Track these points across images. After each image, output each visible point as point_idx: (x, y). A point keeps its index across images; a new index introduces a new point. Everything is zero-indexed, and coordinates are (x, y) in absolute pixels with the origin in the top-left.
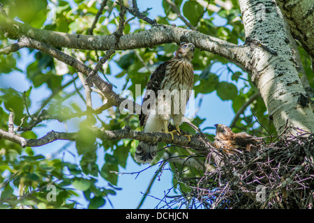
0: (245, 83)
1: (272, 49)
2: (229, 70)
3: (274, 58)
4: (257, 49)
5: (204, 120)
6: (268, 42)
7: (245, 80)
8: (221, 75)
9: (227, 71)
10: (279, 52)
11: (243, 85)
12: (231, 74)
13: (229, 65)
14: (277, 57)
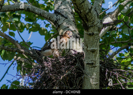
0: (51, 29)
1: (65, 16)
2: (45, 23)
3: (66, 20)
4: (59, 15)
5: (32, 43)
6: (64, 13)
7: (51, 27)
8: (41, 24)
9: (44, 23)
10: (68, 17)
11: (50, 30)
12: (45, 24)
13: (45, 21)
14: (67, 20)
